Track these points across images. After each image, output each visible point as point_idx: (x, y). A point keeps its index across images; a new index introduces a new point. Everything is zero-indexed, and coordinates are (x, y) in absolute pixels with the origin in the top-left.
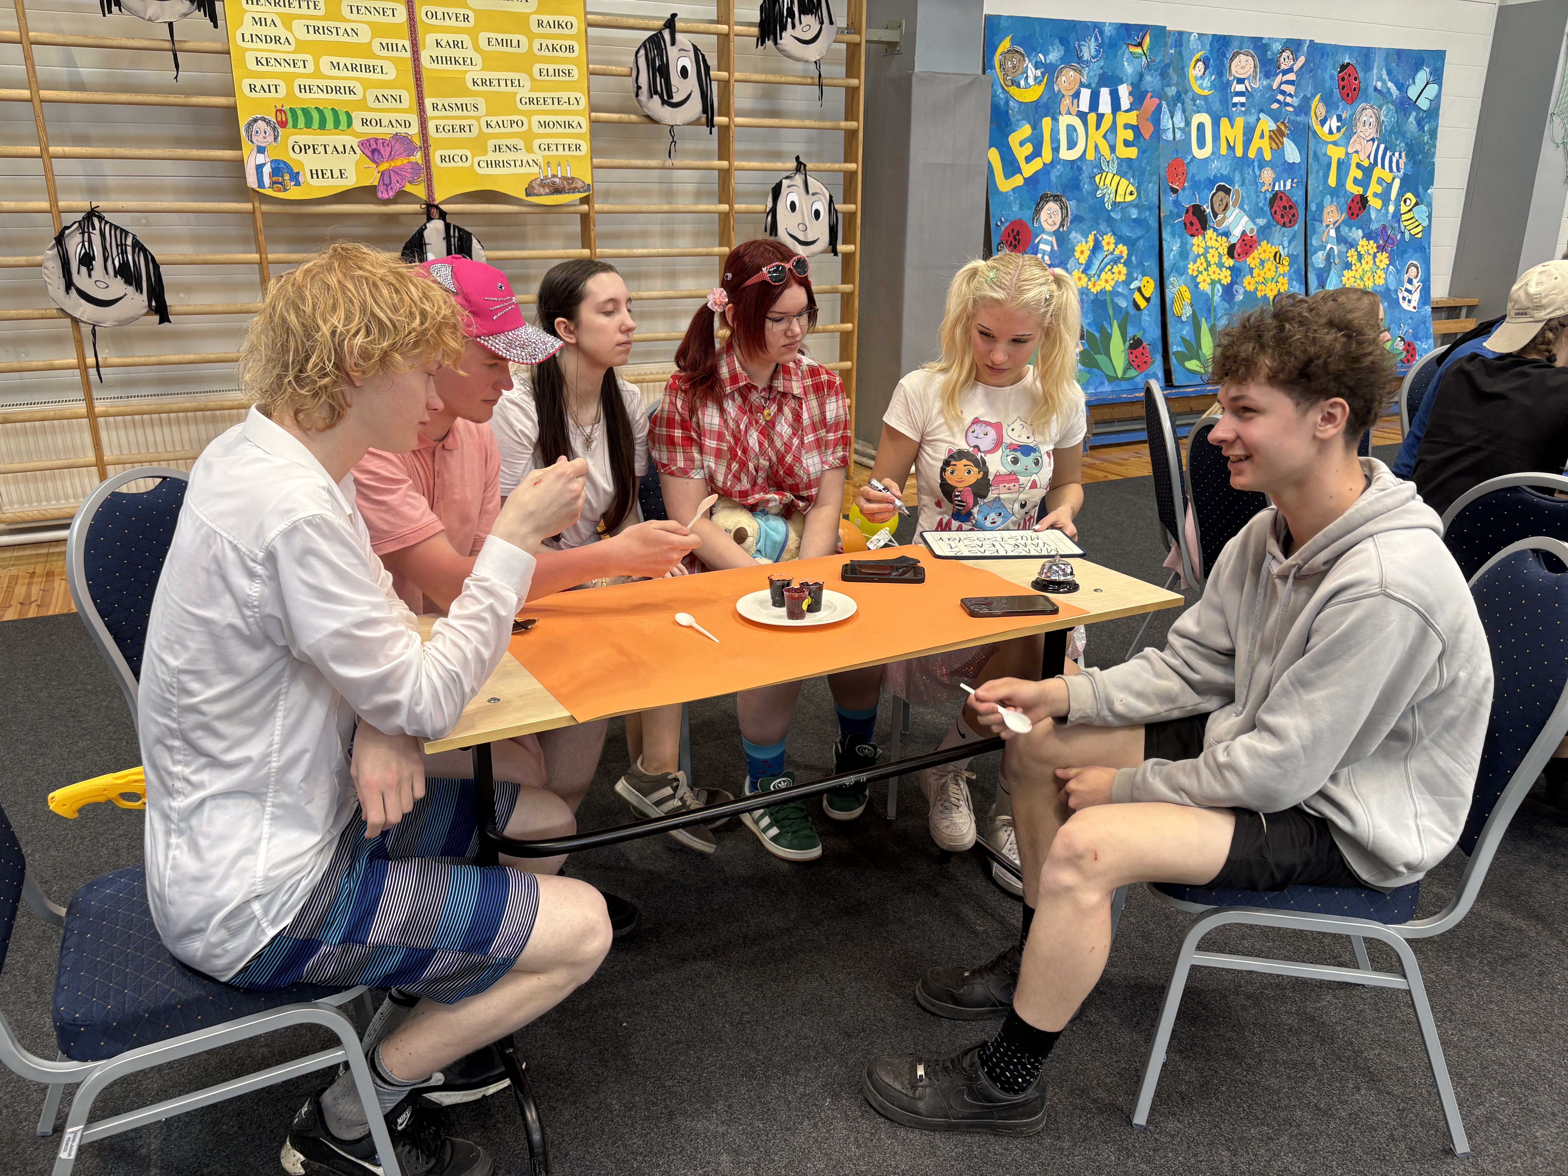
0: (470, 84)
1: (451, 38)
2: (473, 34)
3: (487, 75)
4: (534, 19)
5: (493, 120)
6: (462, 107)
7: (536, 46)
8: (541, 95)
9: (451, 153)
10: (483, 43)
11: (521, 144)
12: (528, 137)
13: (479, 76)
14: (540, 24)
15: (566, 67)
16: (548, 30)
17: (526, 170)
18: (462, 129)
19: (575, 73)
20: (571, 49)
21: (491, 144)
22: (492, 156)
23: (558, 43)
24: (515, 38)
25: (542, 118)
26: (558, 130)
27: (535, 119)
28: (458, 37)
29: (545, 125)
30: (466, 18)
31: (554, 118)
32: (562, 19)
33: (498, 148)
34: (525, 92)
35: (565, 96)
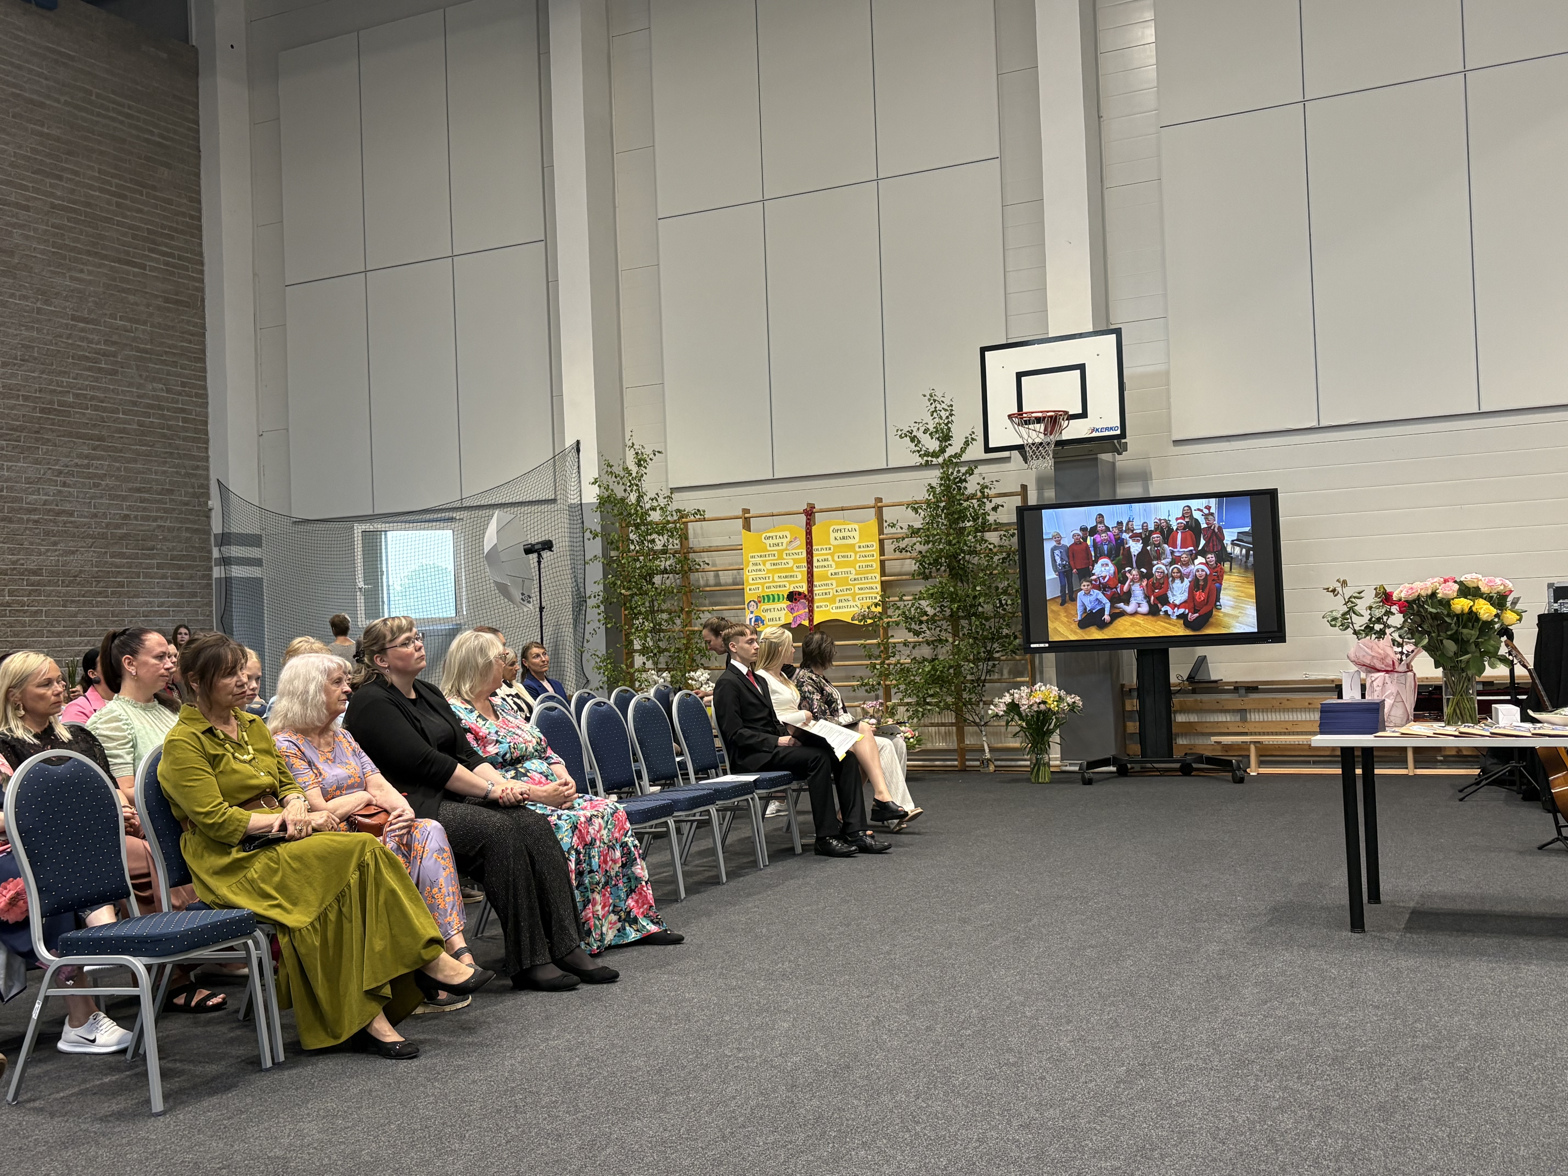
0: (829, 574)
1: (823, 557)
2: (832, 555)
3: (837, 571)
4: (857, 546)
5: (839, 589)
6: (827, 585)
7: (858, 556)
8: (859, 576)
9: (821, 604)
10: (836, 558)
11: (850, 598)
12: (854, 595)
13: (833, 571)
14: (860, 547)
15: (870, 564)
16: (862, 549)
17: (852, 609)
18: (826, 594)
19: (874, 565)
20: (873, 556)
21: (838, 599)
22: (838, 604)
23: (867, 554)
24: (849, 554)
25: (860, 586)
26: (867, 591)
27: (857, 587)
28: (826, 557)
29: (861, 589)
30: (830, 549)
31: (865, 586)
32: (869, 544)
33: (840, 601)
34: (852, 576)
35: (869, 576)
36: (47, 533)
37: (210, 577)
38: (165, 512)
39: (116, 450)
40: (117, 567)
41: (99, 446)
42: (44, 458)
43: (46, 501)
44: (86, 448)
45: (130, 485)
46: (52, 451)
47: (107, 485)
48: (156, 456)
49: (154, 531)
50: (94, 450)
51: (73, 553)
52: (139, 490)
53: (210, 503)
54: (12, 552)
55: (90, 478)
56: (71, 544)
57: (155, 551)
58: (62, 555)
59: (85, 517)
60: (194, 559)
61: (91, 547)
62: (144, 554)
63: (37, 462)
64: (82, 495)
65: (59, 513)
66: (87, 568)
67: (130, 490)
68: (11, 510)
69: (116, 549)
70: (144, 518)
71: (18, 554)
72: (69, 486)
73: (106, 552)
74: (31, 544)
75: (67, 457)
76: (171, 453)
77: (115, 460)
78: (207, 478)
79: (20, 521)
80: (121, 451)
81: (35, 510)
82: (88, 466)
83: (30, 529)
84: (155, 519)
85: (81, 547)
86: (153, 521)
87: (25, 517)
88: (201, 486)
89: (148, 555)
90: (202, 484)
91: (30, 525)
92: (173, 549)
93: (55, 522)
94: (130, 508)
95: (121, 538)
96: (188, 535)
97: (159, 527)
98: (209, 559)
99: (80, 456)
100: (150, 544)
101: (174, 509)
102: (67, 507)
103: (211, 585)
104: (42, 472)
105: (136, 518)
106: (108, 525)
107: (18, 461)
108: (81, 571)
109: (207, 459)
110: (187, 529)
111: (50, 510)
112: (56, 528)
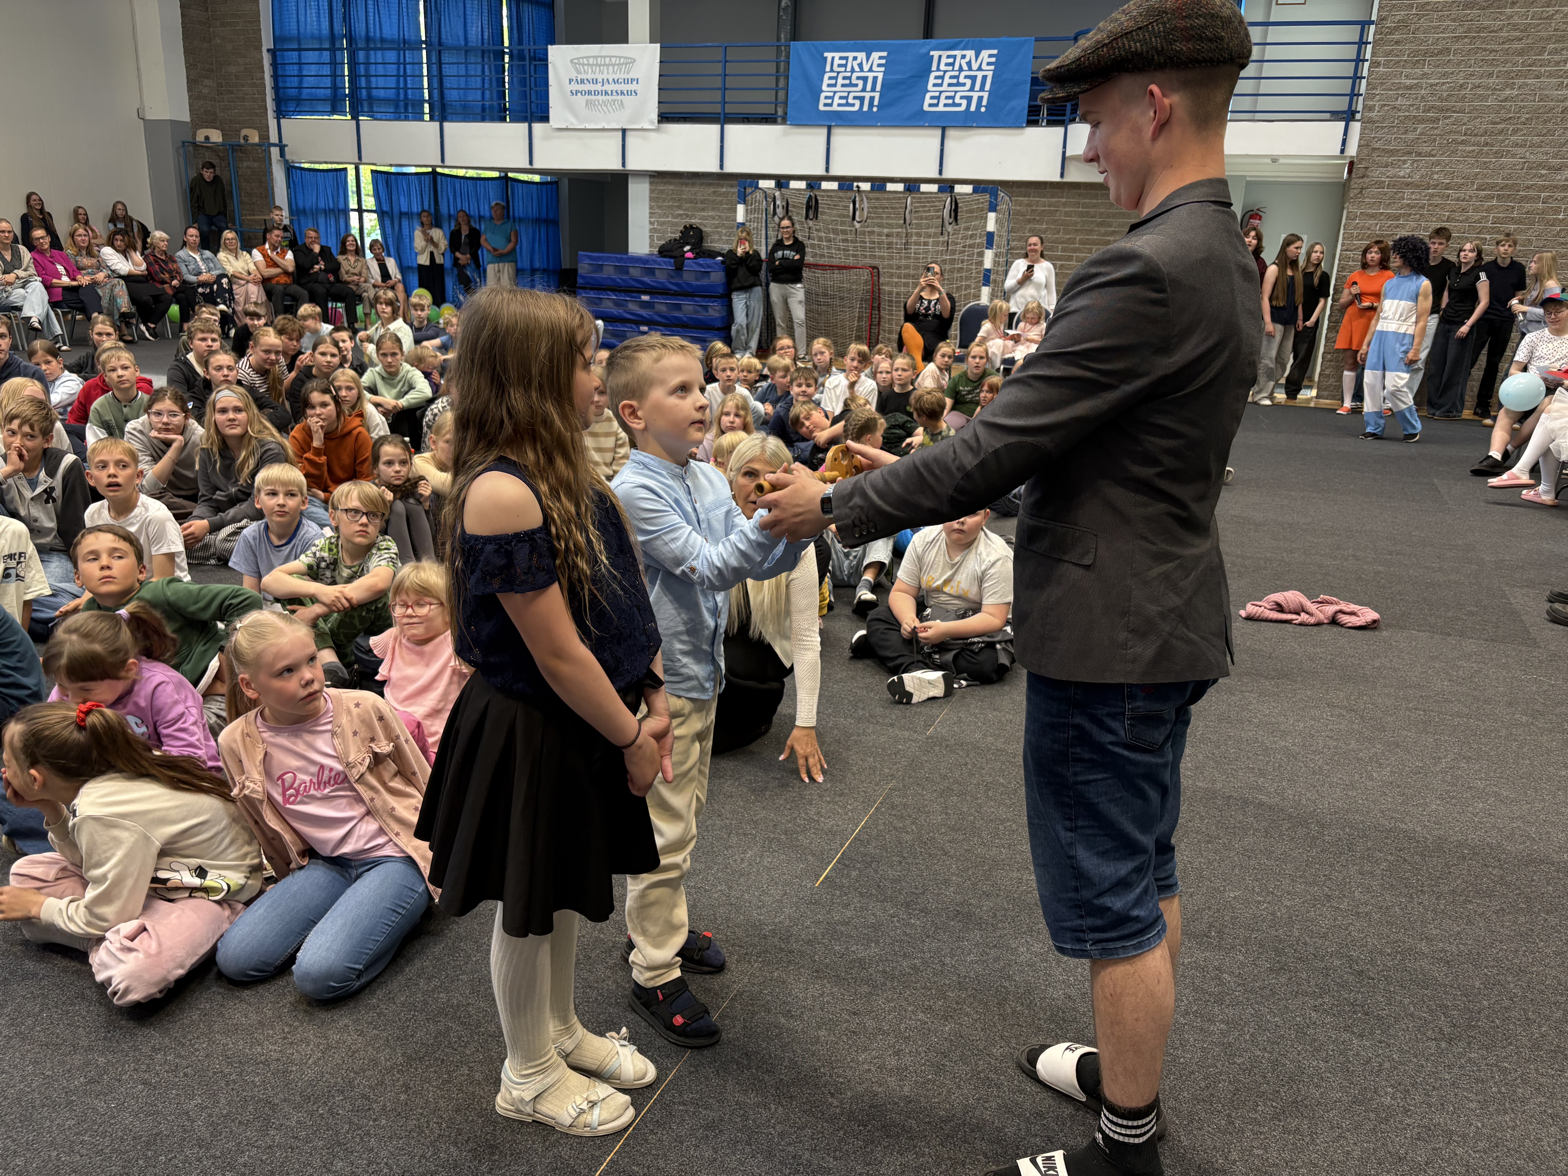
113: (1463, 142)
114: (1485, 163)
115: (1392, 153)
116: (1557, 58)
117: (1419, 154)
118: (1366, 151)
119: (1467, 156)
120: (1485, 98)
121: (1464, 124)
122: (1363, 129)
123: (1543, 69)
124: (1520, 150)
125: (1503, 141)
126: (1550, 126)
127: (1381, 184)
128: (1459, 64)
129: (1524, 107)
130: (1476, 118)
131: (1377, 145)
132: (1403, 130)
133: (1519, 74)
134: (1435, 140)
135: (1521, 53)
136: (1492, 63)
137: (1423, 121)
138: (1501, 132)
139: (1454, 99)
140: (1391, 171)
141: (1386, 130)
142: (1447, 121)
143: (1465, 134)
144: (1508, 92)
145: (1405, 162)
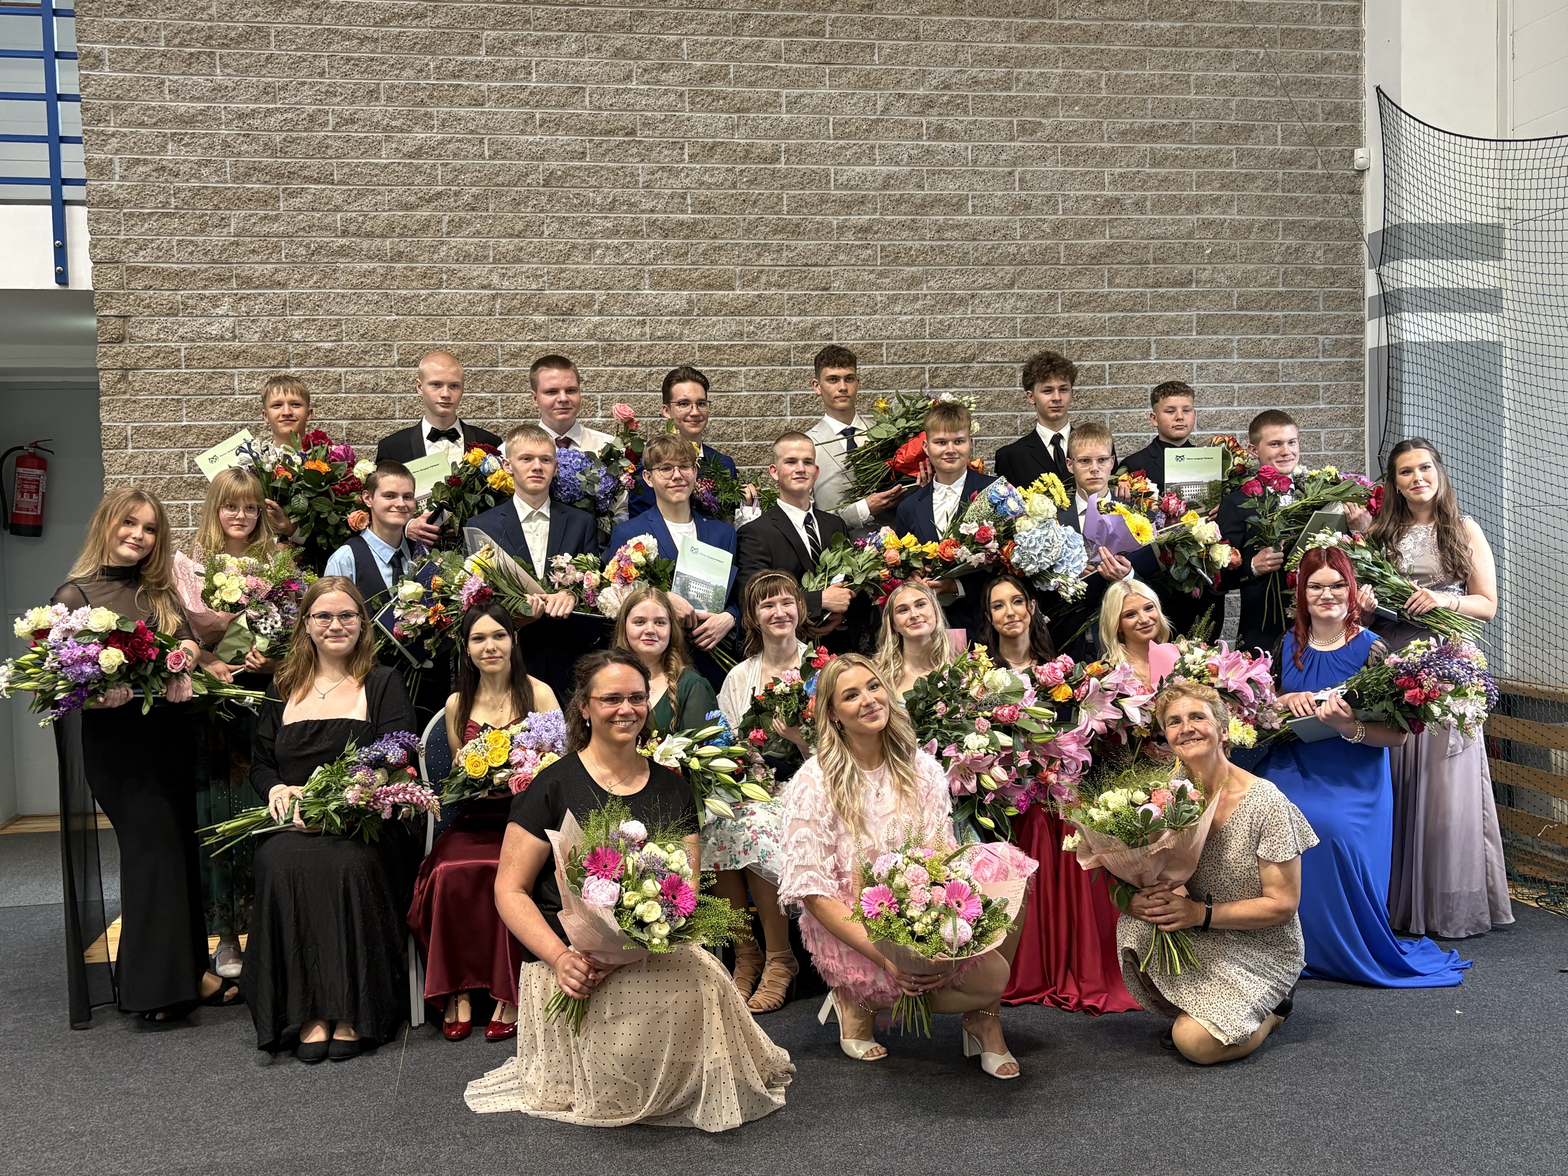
36: (895, 258)
37: (1356, 347)
38: (1223, 187)
39: (1086, 35)
40: (1081, 331)
41: (1034, 29)
42: (887, 72)
43: (889, 177)
44: (1001, 36)
45: (1124, 123)
46: (908, 51)
47: (1058, 128)
48: (1200, 42)
49: (1190, 234)
50: (1021, 40)
51: (962, 302)
52: (1149, 134)
53: (1359, 153)
54: (800, 307)
55: (1011, 111)
56: (958, 280)
57: (1193, 288)
58: (931, 310)
59: (997, 211)
60: (1308, 301)
61: (1011, 285)
62: (1162, 296)
63: (867, 82)
64: (986, 158)
65: (924, 206)
66: (997, 339)
67: (1124, 133)
68: (800, 205)
69: (1084, 286)
70: (1159, 205)
71: (818, 310)
72: (952, 136)
73: (1052, 297)
74: (852, 286)
75: (946, 62)
76: (1245, 32)
77: (1081, 60)
78: (1355, 89)
79: (821, 231)
80: (1098, 37)
81: (863, 201)
82: (1006, 83)
83: (849, 250)
84: (1197, 206)
85: (984, 287)
86: (1189, 211)
87: (835, 221)
88: (1337, 112)
89: (1175, 299)
90: (1338, 106)
91: (849, 239)
92: (1246, 279)
93: (912, 227)
94: (1119, 181)
95: (1095, 259)
96: (1292, 241)
97: (1207, 224)
98: (1356, 300)
99: (981, 59)
100: (1180, 269)
101: (1253, 178)
102: (950, 188)
103: (1358, 369)
104: (880, 104)
105: (1139, 205)
106: (1057, 229)
107: (818, 82)
108: (982, 348)
109: (1356, 39)
110: (1290, 227)
111: (899, 201)
112: (917, 244)
113: (342, 252)
114: (405, 299)
115: (179, 279)
116: (508, 61)
117: (247, 282)
118: (113, 275)
119: (362, 286)
120: (374, 148)
121: (337, 209)
122: (94, 221)
123: (484, 86)
124: (476, 270)
125: (434, 249)
126: (527, 212)
127: (170, 360)
128: (295, 65)
129: (461, 171)
130: (360, 194)
131: (139, 260)
132: (195, 224)
133: (435, 96)
134: (277, 248)
135: (428, 47)
136: (368, 67)
137: (238, 201)
138: (425, 227)
139: (302, 148)
140: (189, 326)
141: (152, 223)
142: (297, 202)
143: (345, 233)
144: (420, 135)
145: (215, 301)
